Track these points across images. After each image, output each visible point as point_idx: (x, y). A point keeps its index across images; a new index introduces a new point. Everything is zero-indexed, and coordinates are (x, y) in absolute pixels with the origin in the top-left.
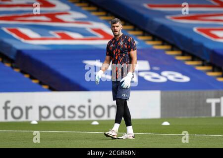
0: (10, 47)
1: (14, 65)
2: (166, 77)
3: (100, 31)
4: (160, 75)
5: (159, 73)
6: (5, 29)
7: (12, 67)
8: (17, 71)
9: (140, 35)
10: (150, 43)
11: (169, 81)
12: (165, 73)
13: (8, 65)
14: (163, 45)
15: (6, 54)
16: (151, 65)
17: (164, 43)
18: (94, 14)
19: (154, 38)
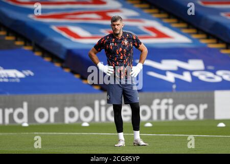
0: (59, 46)
1: (64, 65)
2: (221, 77)
3: (152, 29)
4: (215, 74)
5: (214, 72)
6: (54, 28)
7: (63, 67)
8: (67, 71)
9: (194, 33)
10: (204, 42)
11: (224, 80)
12: (220, 73)
13: (57, 65)
14: (218, 43)
15: (56, 53)
16: (206, 64)
17: (219, 41)
18: (146, 11)
19: (209, 36)
